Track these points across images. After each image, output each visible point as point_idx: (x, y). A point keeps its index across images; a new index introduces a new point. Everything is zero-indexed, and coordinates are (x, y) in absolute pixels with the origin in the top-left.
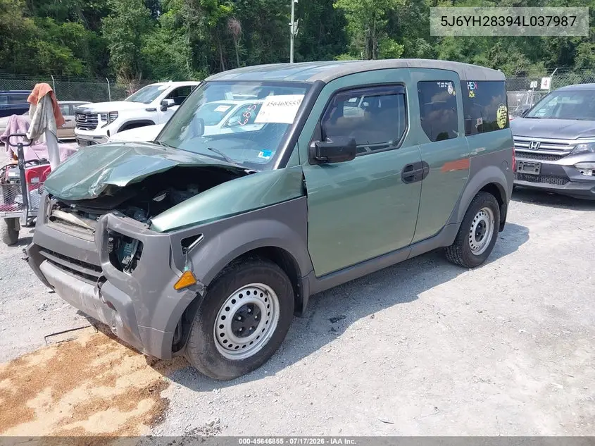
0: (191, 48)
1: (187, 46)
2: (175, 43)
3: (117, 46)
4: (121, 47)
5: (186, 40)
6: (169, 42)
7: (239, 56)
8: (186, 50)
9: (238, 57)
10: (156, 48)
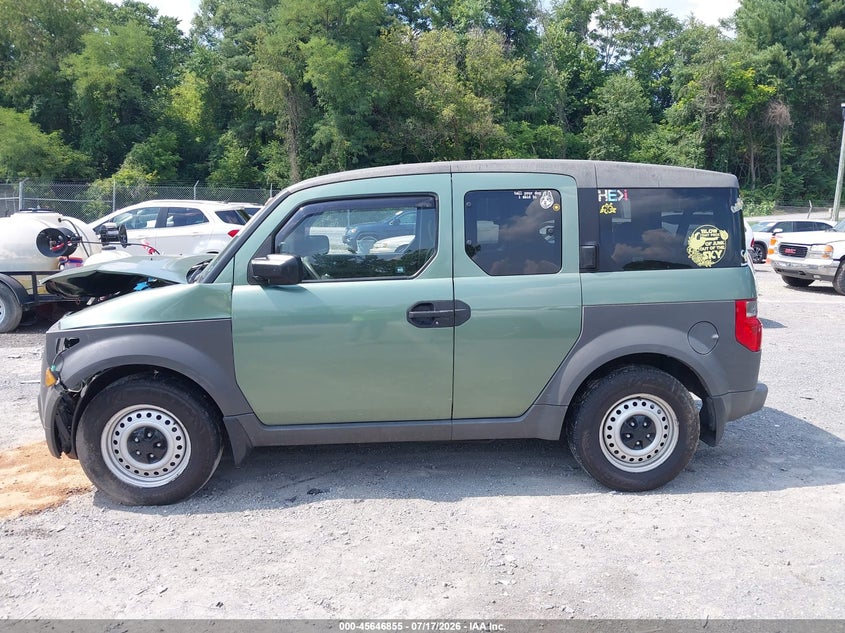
0: (703, 150)
1: (698, 147)
2: (682, 143)
3: (599, 151)
4: (603, 151)
5: (697, 138)
6: (675, 142)
7: (782, 157)
8: (695, 153)
9: (779, 160)
10: (652, 151)
